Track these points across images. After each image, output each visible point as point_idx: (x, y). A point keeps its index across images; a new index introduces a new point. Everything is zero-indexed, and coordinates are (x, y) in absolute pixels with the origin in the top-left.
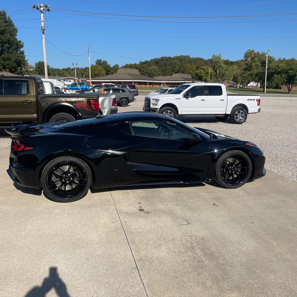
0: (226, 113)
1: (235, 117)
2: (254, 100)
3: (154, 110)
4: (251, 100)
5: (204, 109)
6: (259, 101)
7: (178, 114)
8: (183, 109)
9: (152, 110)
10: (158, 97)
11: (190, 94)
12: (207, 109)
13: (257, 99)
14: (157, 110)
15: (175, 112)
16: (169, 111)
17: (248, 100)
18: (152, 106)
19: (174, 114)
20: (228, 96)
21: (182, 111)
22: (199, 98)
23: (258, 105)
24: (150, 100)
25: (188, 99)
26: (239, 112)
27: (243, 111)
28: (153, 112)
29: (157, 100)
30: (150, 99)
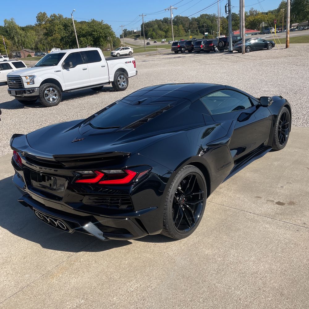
0: (109, 81)
1: (118, 83)
2: (130, 62)
3: (32, 90)
4: (128, 62)
5: (89, 80)
6: (134, 62)
7: (62, 90)
8: (66, 84)
9: (29, 91)
10: (32, 73)
11: (71, 63)
12: (91, 79)
13: (133, 61)
14: (36, 89)
15: (59, 88)
16: (51, 89)
17: (125, 63)
18: (26, 86)
19: (58, 91)
20: (107, 61)
21: (66, 86)
22: (80, 67)
23: (135, 67)
24: (22, 79)
25: (69, 70)
26: (120, 78)
27: (124, 76)
28: (31, 93)
29: (33, 77)
30: (21, 77)
